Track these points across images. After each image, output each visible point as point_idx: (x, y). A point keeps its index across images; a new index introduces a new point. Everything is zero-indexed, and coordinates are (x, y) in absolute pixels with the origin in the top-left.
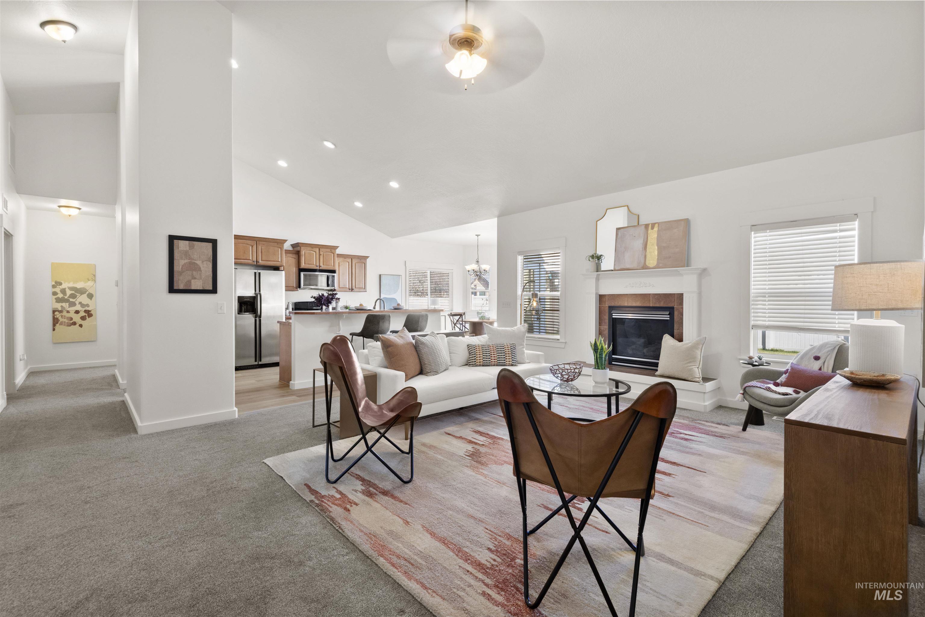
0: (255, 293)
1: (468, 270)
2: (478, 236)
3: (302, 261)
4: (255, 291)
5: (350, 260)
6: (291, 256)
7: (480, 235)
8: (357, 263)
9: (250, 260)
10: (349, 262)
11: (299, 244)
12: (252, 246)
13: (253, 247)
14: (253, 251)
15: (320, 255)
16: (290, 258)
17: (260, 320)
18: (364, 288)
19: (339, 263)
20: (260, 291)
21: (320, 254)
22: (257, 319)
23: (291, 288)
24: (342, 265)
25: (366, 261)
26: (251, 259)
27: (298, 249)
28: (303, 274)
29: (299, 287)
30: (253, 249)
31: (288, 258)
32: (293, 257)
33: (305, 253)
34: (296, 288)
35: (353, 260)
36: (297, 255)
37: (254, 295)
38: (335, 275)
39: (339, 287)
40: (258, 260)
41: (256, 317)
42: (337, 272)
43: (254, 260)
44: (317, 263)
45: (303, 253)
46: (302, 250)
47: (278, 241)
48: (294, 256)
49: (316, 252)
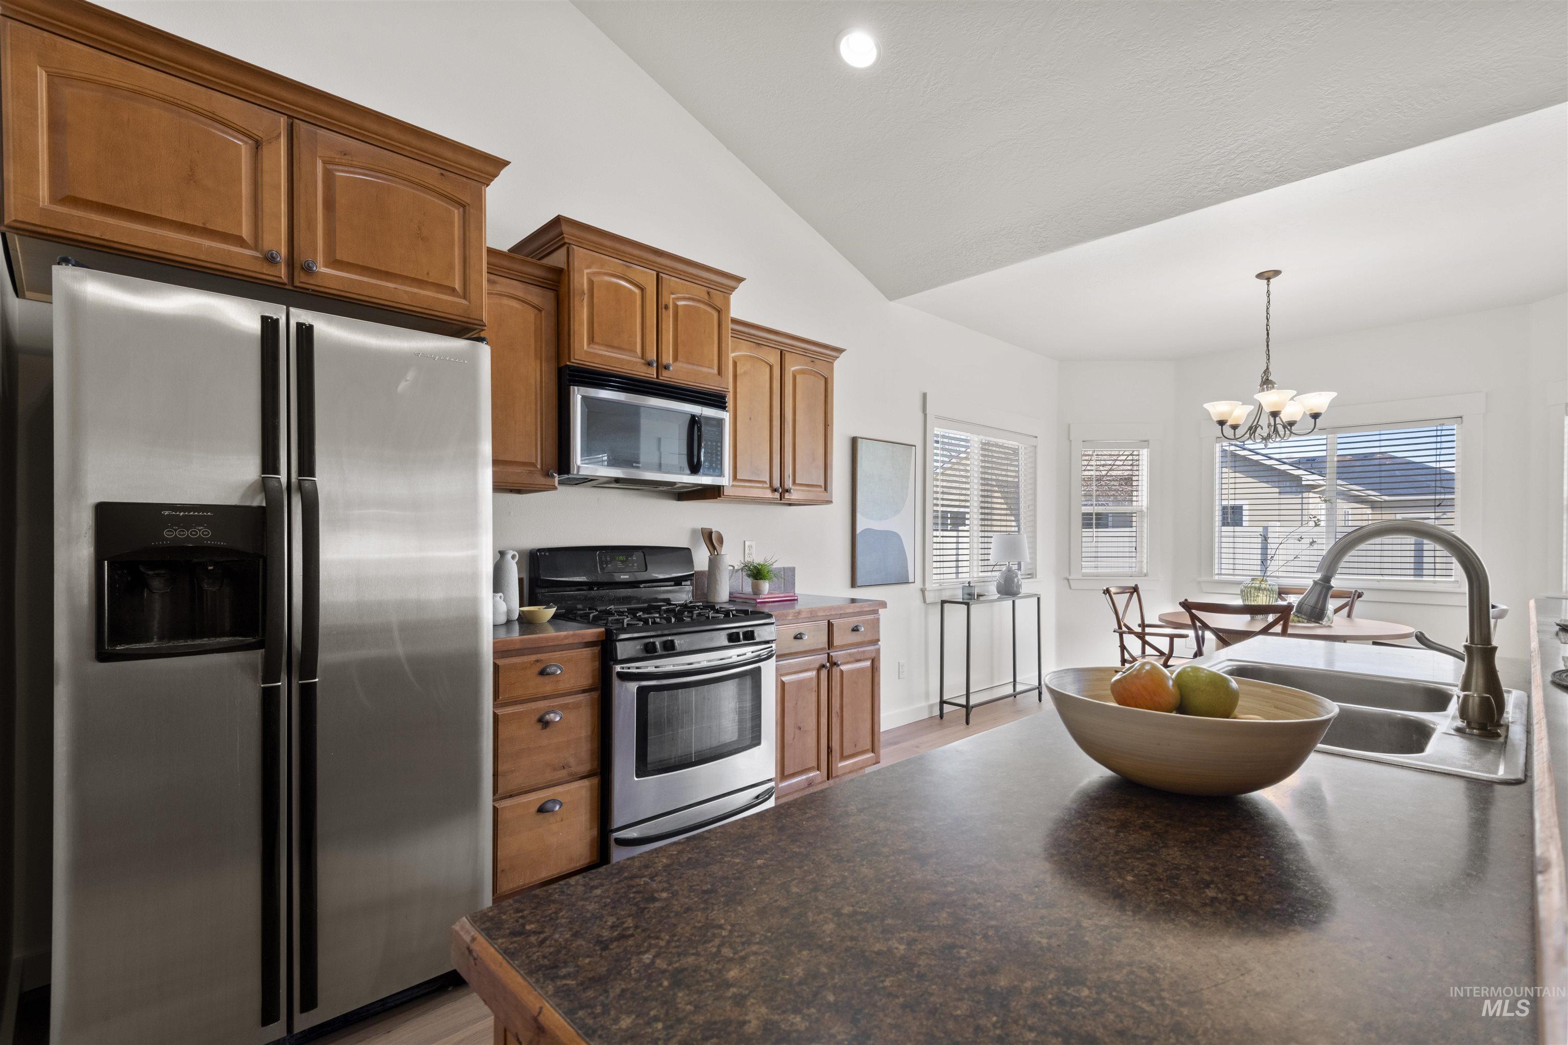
0: (264, 486)
1: (1216, 419)
2: (1267, 276)
3: (575, 326)
4: (269, 463)
5: (774, 359)
6: (520, 294)
7: (1277, 273)
8: (803, 372)
9: (239, 241)
10: (771, 367)
11: (565, 228)
12: (258, 145)
13: (266, 151)
14: (266, 178)
15: (660, 307)
16: (515, 304)
17: (308, 694)
18: (822, 484)
19: (735, 364)
20: (307, 466)
21: (664, 301)
22: (282, 684)
23: (518, 470)
24: (745, 373)
25: (831, 370)
26: (245, 232)
27: (557, 259)
28: (584, 398)
29: (563, 463)
30: (267, 164)
31: (506, 301)
32: (529, 298)
33: (591, 283)
34: (548, 475)
35: (788, 357)
36: (551, 294)
37: (259, 501)
38: (726, 416)
39: (735, 478)
40: (303, 256)
41: (270, 673)
42: (729, 400)
43: (268, 243)
44: (648, 348)
45: (581, 278)
46: (576, 263)
47: (449, 154)
48: (536, 295)
49: (642, 289)
